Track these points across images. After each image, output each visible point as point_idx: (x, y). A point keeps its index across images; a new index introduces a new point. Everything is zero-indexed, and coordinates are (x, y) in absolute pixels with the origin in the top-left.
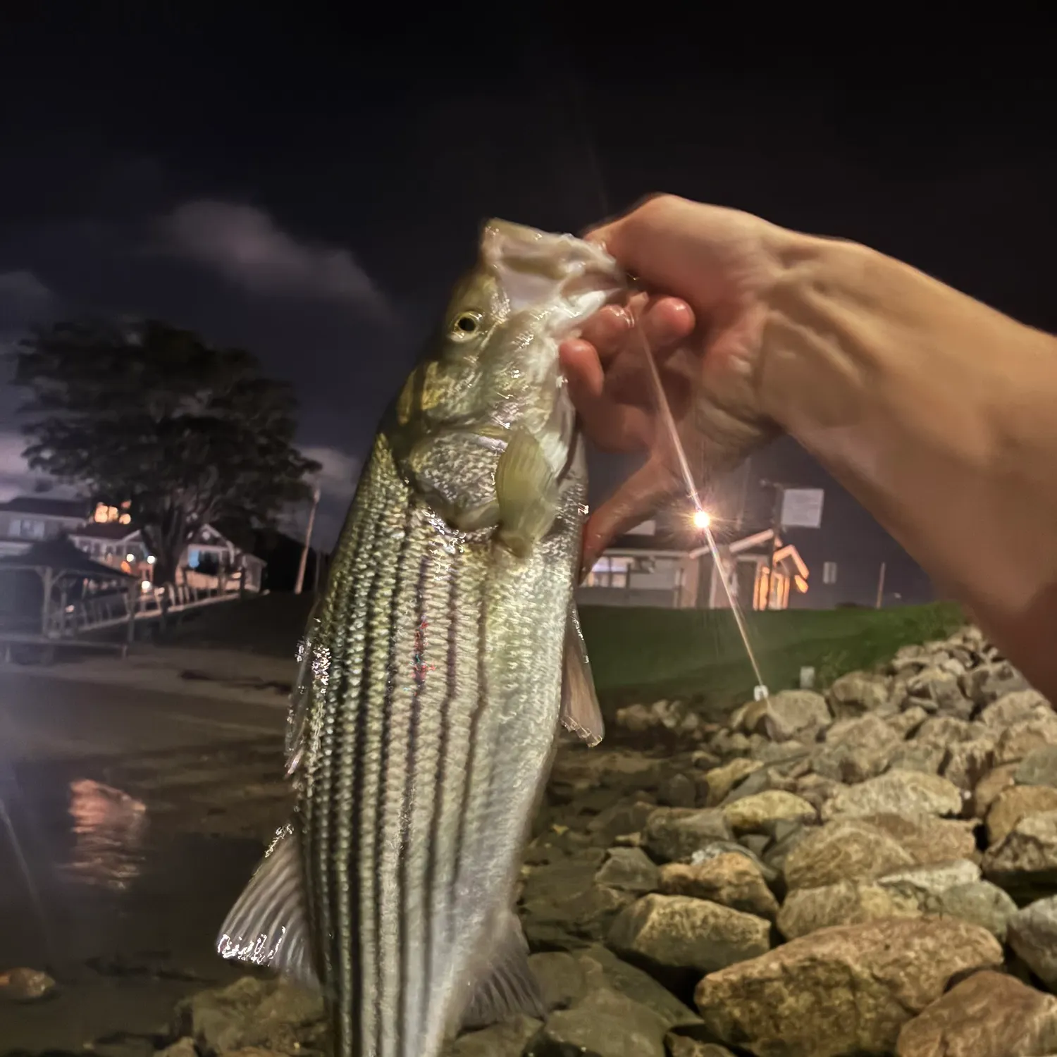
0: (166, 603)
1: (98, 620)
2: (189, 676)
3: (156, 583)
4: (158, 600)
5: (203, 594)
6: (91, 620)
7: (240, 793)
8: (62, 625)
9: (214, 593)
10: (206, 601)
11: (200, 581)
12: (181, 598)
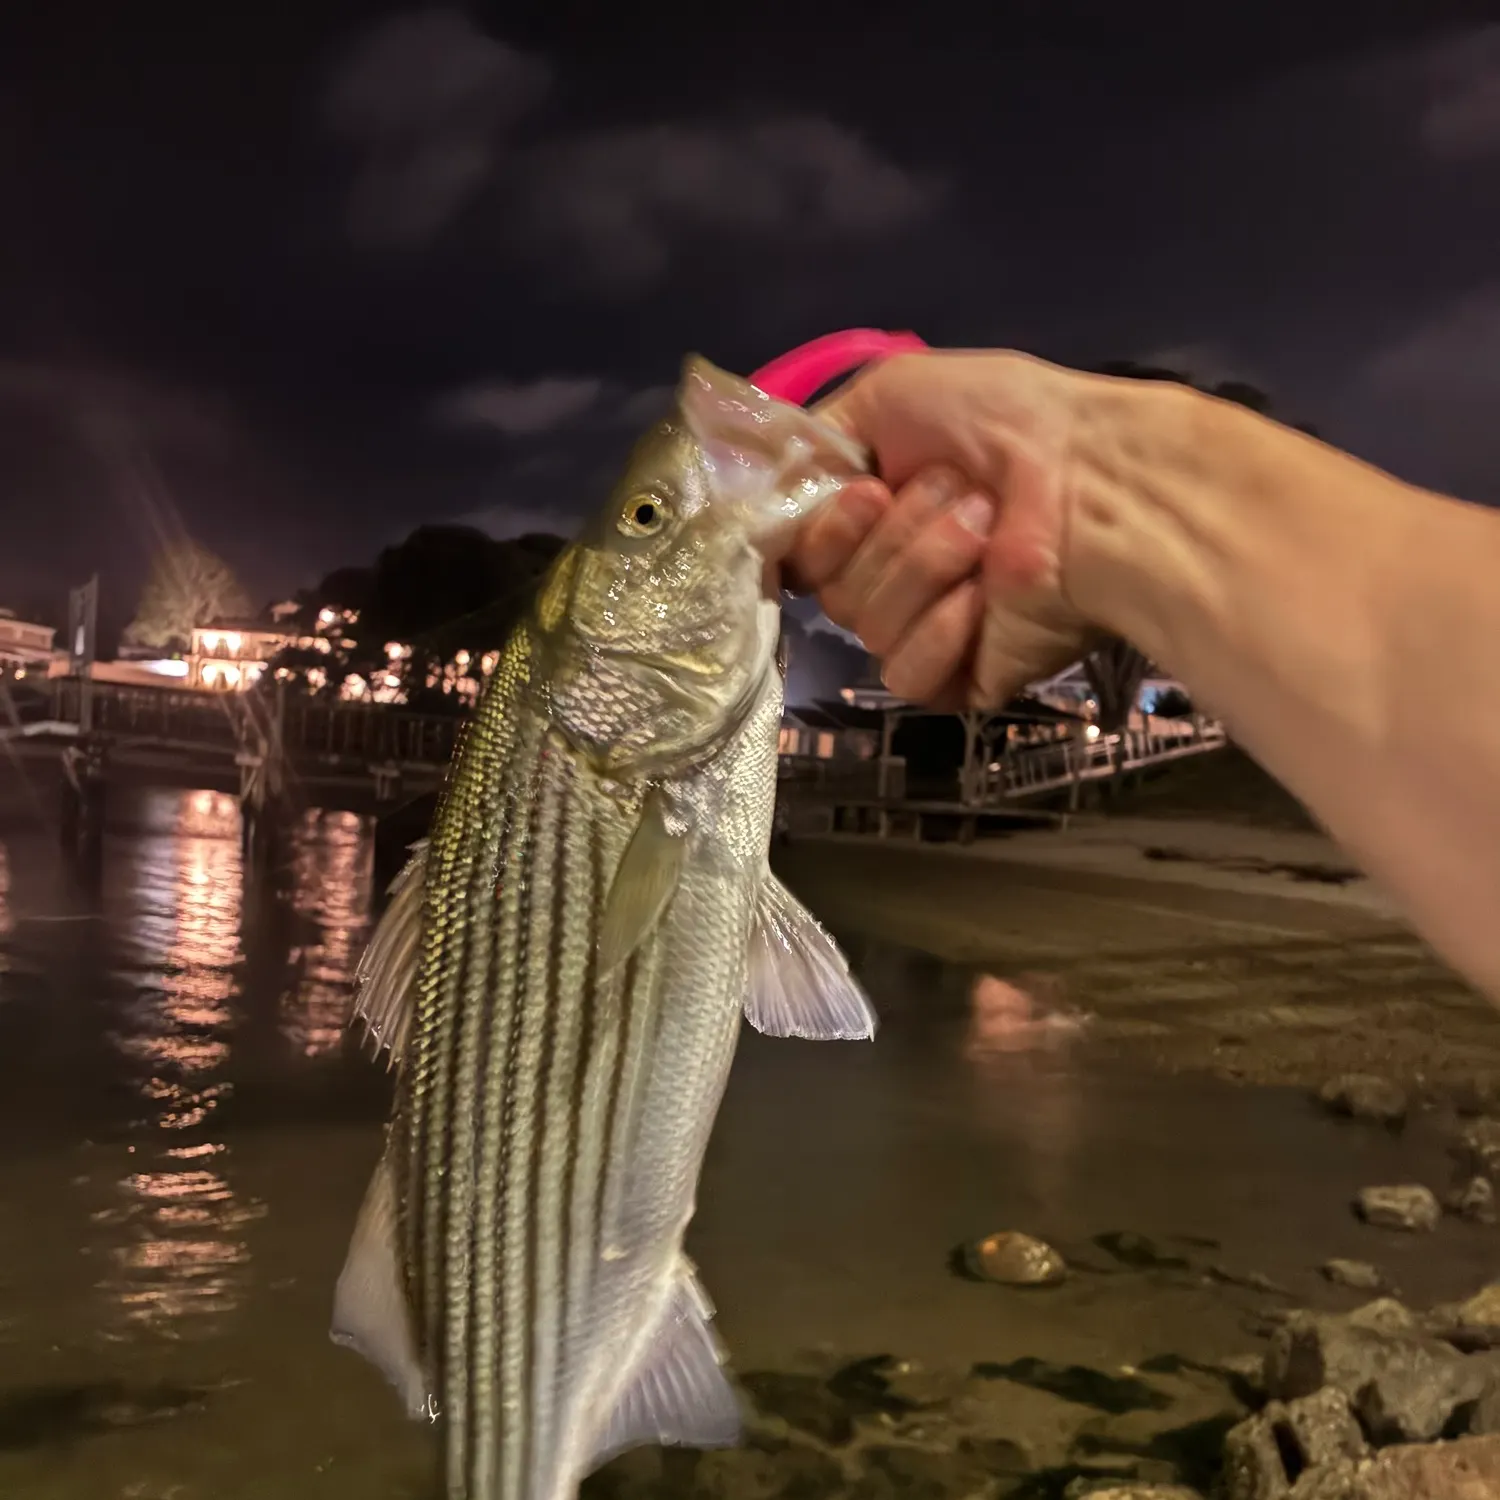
0: (1121, 755)
1: (1029, 781)
2: (1156, 855)
3: (1105, 730)
4: (1109, 751)
5: (1172, 743)
6: (1019, 782)
7: (1262, 1017)
8: (984, 787)
9: (1187, 740)
10: (1176, 753)
11: (1164, 728)
12: (1142, 747)
